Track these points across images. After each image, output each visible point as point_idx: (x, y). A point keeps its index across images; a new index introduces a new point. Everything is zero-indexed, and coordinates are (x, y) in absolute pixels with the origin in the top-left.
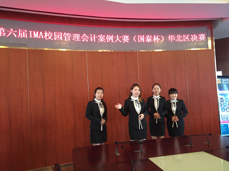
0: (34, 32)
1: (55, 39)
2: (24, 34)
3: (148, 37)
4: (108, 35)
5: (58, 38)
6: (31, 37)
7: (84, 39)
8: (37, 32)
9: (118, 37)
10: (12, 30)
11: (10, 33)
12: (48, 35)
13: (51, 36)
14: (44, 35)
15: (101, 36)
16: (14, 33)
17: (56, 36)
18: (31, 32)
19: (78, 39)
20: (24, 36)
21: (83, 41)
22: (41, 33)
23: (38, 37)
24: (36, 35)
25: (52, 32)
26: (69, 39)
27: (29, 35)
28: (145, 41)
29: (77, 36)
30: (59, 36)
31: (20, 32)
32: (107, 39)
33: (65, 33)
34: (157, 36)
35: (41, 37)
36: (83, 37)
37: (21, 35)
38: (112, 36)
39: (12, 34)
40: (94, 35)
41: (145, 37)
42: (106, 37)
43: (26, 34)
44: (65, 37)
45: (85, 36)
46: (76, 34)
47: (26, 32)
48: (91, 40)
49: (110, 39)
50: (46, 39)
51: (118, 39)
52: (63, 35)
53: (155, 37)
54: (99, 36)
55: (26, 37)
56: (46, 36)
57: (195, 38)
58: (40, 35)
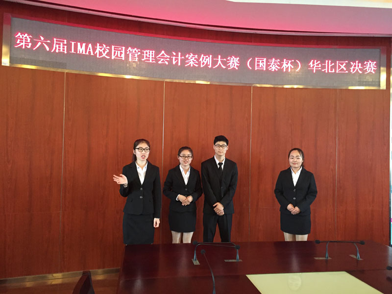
0: (79, 44)
1: (113, 57)
2: (61, 46)
3: (273, 62)
4: (202, 55)
5: (117, 56)
6: (73, 51)
7: (162, 60)
8: (84, 45)
9: (219, 59)
10: (42, 38)
11: (39, 43)
12: (101, 51)
13: (106, 52)
14: (94, 50)
15: (191, 56)
16: (46, 43)
17: (115, 52)
18: (73, 43)
19: (151, 59)
20: (61, 51)
21: (160, 62)
22: (90, 46)
23: (84, 53)
24: (81, 49)
25: (109, 44)
26: (137, 58)
27: (69, 49)
28: (266, 67)
29: (151, 54)
30: (119, 52)
31: (55, 42)
32: (202, 62)
33: (130, 48)
34: (290, 61)
35: (90, 52)
36: (159, 56)
37: (58, 48)
38: (211, 56)
39: (42, 46)
40: (180, 54)
41: (267, 62)
42: (199, 57)
43: (66, 47)
44: (130, 54)
45: (163, 55)
46: (148, 51)
47: (65, 43)
48: (174, 63)
49: (205, 62)
50: (98, 56)
51: (219, 62)
52: (126, 52)
53: (285, 63)
54: (187, 56)
55: (65, 52)
56: (97, 51)
57: (357, 68)
58: (88, 50)
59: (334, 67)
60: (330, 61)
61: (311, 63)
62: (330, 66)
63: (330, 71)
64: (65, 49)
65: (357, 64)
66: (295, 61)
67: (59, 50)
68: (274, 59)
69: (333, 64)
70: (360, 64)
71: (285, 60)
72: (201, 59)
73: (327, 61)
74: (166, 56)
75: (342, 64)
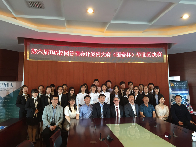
0: (53, 51)
1: (65, 55)
2: (47, 52)
3: (123, 54)
4: (97, 52)
5: (66, 55)
6: (51, 54)
7: (82, 55)
8: (54, 51)
9: (103, 54)
10: (40, 50)
11: (39, 52)
12: (61, 53)
13: (62, 53)
14: (58, 53)
15: (93, 53)
16: (41, 52)
17: (65, 53)
18: (51, 51)
19: (78, 55)
20: (47, 54)
21: (81, 56)
22: (57, 51)
23: (54, 54)
24: (54, 53)
25: (63, 51)
26: (73, 55)
27: (49, 53)
28: (121, 56)
29: (78, 53)
30: (67, 53)
31: (45, 51)
32: (97, 55)
33: (70, 51)
34: (129, 53)
35: (56, 54)
36: (81, 53)
37: (45, 53)
38: (100, 53)
39: (40, 52)
40: (88, 52)
41: (121, 54)
42: (96, 53)
43: (48, 52)
44: (71, 54)
45: (82, 53)
46: (77, 52)
47: (48, 51)
48: (87, 56)
49: (98, 55)
50: (59, 55)
51: (103, 55)
52: (69, 53)
53: (128, 54)
54: (91, 53)
55: (48, 54)
56: (59, 53)
58: (56, 53)
59: (146, 55)
60: (144, 53)
61: (137, 54)
62: (144, 54)
63: (144, 56)
64: (48, 53)
65: (155, 54)
66: (131, 53)
67: (46, 54)
68: (123, 53)
69: (146, 54)
70: (156, 54)
71: (128, 53)
72: (96, 54)
73: (143, 53)
74: (84, 53)
75: (149, 54)
